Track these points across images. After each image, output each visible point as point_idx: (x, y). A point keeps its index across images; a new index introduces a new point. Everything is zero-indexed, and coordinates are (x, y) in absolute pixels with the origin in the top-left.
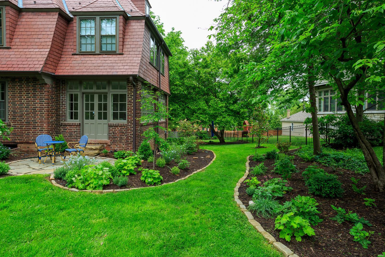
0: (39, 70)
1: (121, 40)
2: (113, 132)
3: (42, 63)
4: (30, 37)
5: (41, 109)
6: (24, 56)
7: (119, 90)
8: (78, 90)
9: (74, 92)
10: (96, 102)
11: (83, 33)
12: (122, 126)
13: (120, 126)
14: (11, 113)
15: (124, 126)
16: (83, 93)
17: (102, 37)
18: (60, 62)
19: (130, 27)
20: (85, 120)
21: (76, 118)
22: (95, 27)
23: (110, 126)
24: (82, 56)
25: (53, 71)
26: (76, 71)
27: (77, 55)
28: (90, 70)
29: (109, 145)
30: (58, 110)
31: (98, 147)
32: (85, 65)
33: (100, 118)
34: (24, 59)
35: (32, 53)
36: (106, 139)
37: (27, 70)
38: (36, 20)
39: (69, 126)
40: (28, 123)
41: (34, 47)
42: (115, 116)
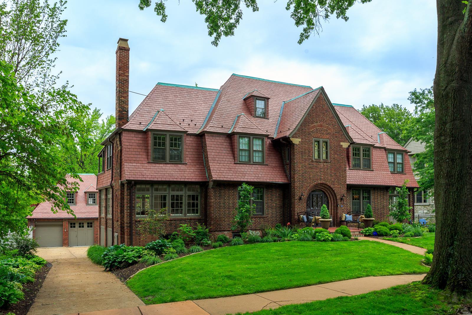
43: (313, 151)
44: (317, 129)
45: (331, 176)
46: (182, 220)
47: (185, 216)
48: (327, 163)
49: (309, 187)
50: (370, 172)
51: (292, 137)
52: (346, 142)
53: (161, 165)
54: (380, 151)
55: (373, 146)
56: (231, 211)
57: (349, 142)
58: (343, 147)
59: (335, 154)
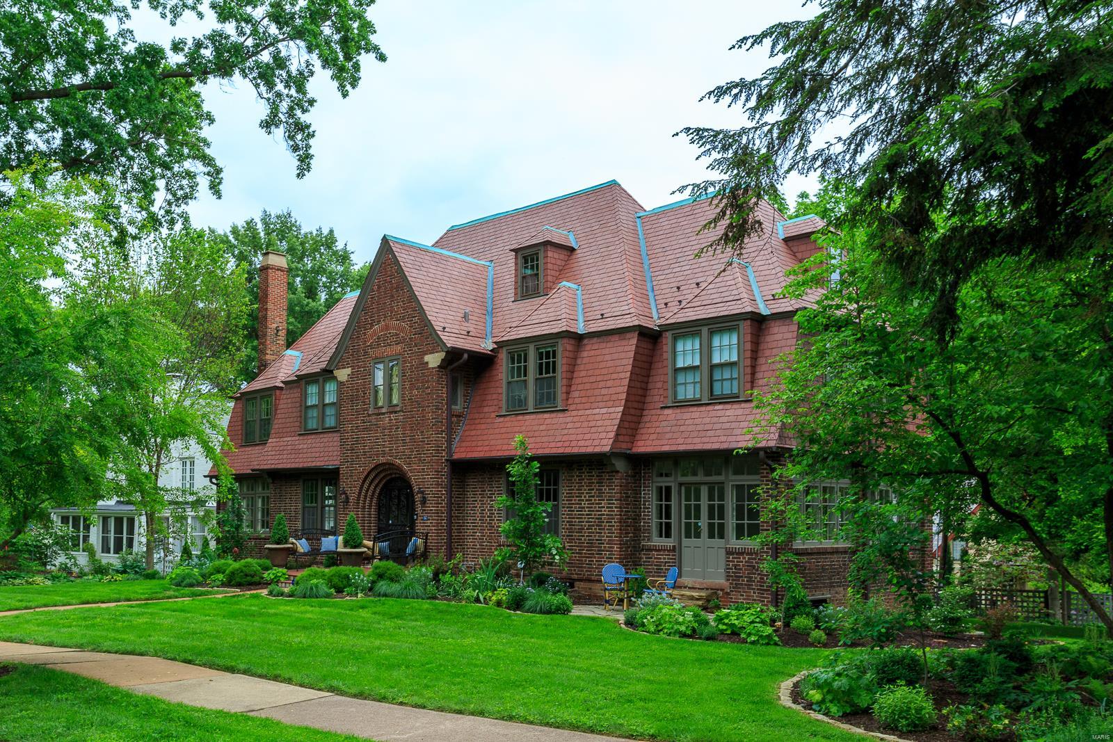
0: (607, 449)
1: (749, 370)
2: (735, 566)
3: (612, 435)
4: (594, 385)
5: (610, 517)
6: (585, 424)
7: (745, 477)
8: (671, 479)
9: (664, 482)
10: (704, 503)
11: (680, 364)
12: (751, 554)
13: (748, 554)
15: (756, 554)
16: (681, 484)
17: (713, 367)
18: (641, 425)
19: (769, 338)
20: (684, 539)
21: (668, 535)
22: (701, 349)
23: (729, 552)
24: (678, 411)
25: (629, 445)
26: (665, 442)
27: (669, 407)
28: (689, 441)
29: (728, 594)
30: (637, 518)
31: (703, 594)
32: (682, 428)
33: (711, 536)
34: (586, 430)
35: (597, 417)
36: (721, 581)
37: (590, 450)
38: (604, 352)
39: (656, 550)
40: (591, 544)
41: (601, 404)
42: (740, 533)
43: (372, 391)
44: (379, 338)
45: (404, 442)
48: (395, 413)
49: (363, 473)
51: (337, 369)
52: (434, 353)
57: (442, 351)
58: (431, 366)
59: (412, 387)
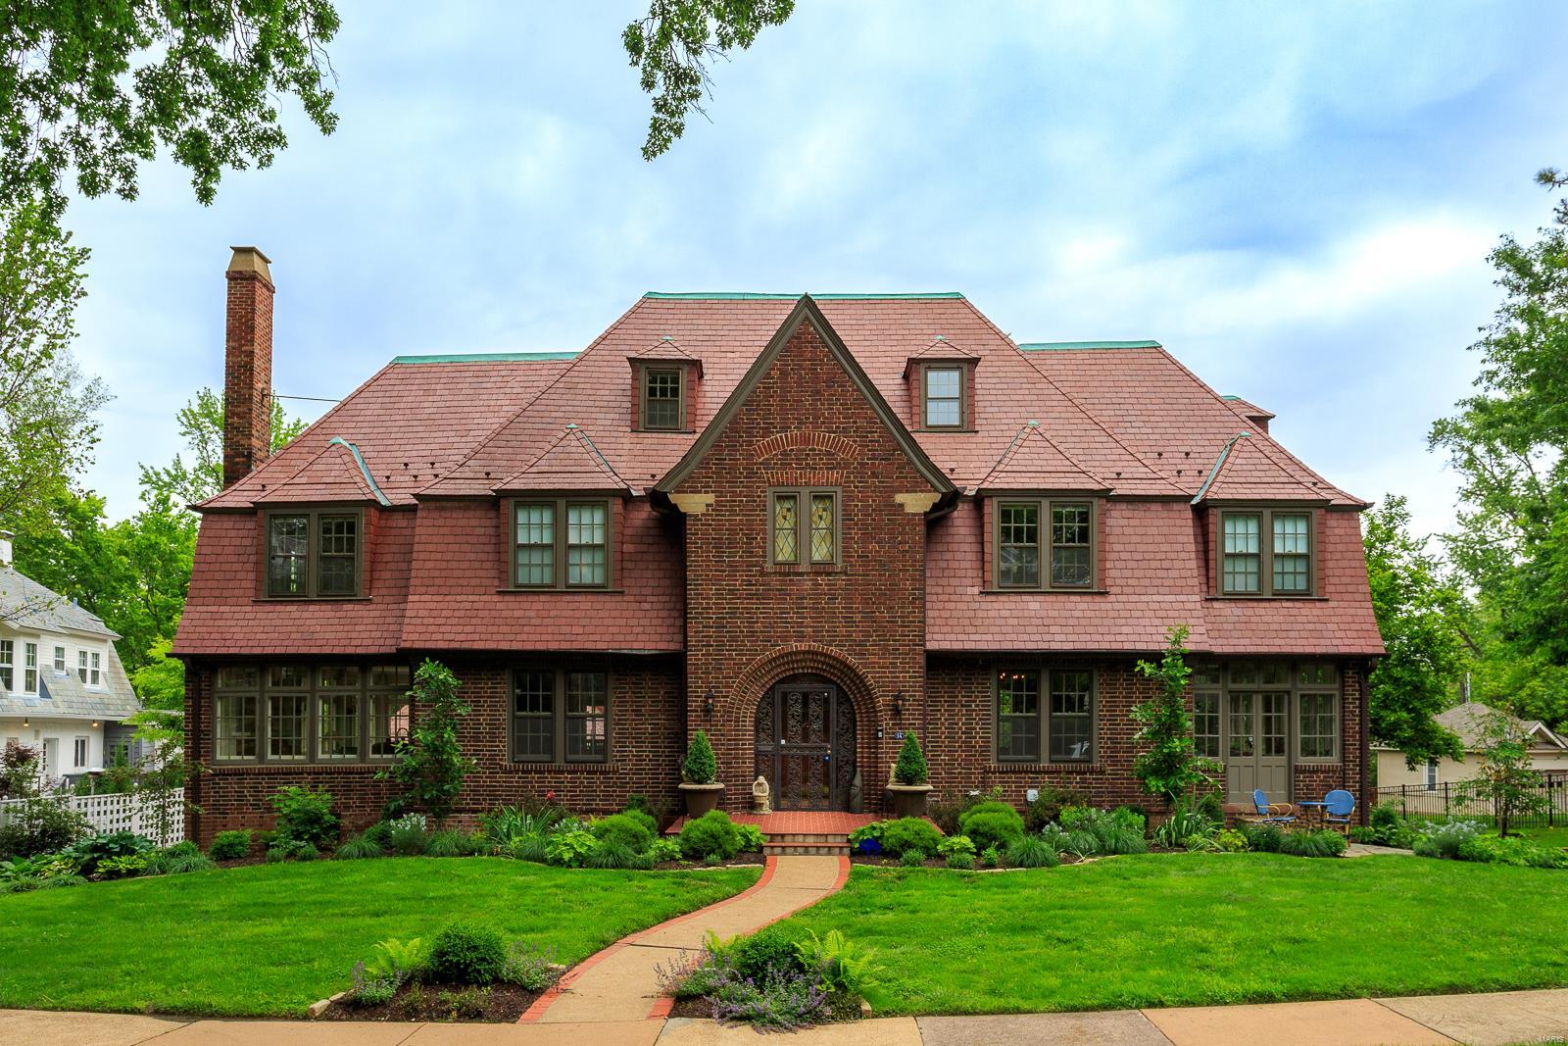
7: (1316, 686)
8: (1219, 686)
9: (1207, 689)
10: (1257, 715)
11: (1229, 549)
12: (1328, 772)
13: (1323, 772)
14: (1106, 743)
15: (1334, 772)
16: (1230, 693)
20: (1231, 758)
21: (1212, 753)
22: (1260, 533)
23: (1295, 770)
24: (1232, 604)
27: (1219, 600)
33: (1268, 751)
35: (1163, 605)
42: (1308, 750)
43: (769, 537)
44: (785, 454)
45: (849, 621)
46: (351, 773)
47: (363, 761)
48: (828, 574)
49: (748, 664)
50: (1088, 598)
51: (677, 492)
52: (922, 491)
53: (289, 608)
54: (1165, 514)
55: (1105, 495)
56: (485, 746)
57: (937, 490)
58: (909, 509)
59: (867, 537)
